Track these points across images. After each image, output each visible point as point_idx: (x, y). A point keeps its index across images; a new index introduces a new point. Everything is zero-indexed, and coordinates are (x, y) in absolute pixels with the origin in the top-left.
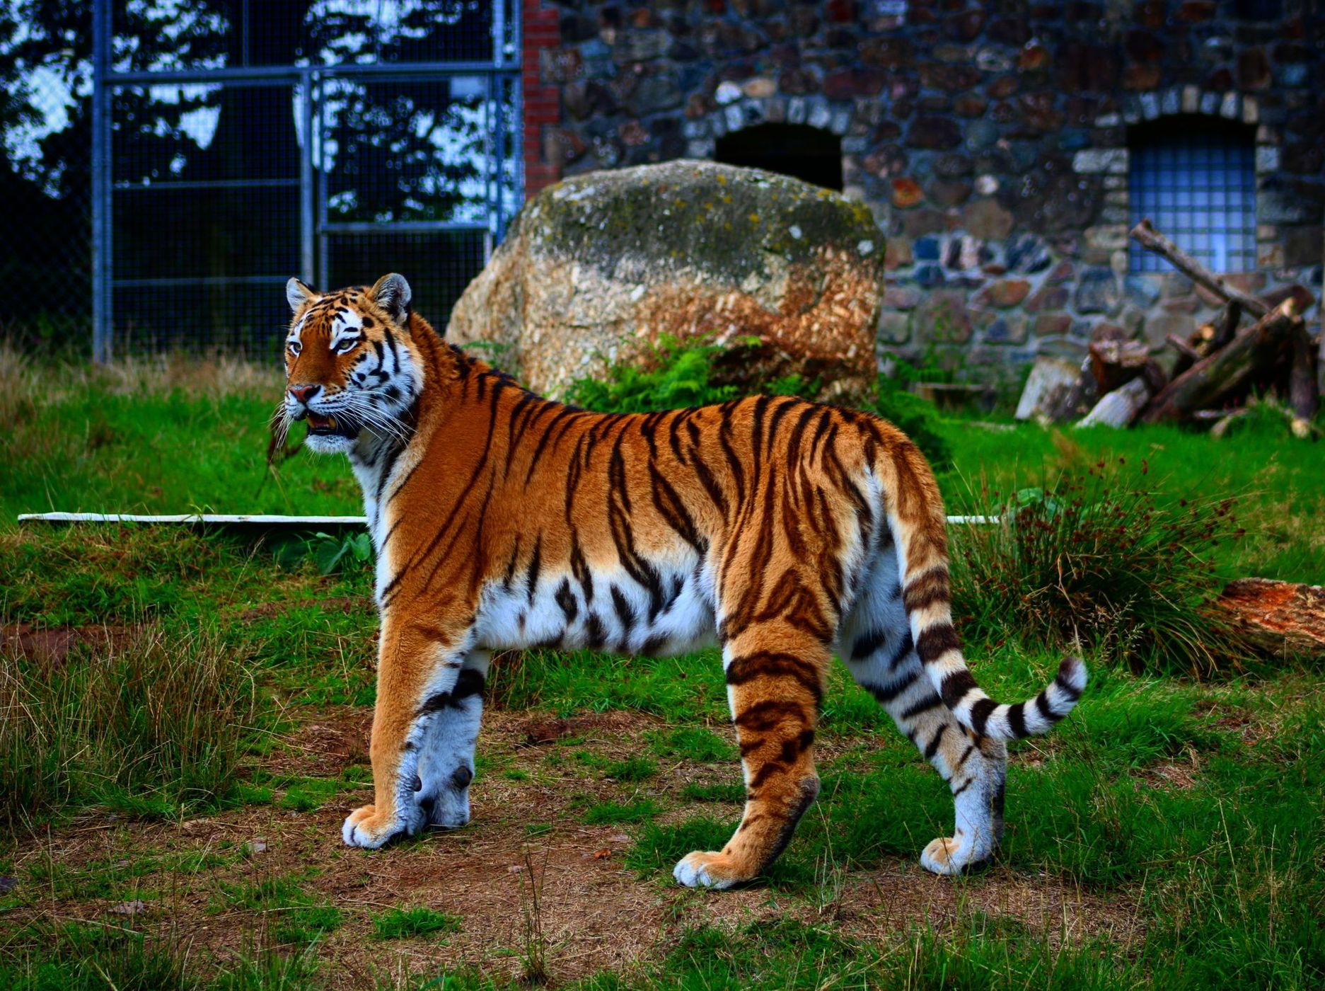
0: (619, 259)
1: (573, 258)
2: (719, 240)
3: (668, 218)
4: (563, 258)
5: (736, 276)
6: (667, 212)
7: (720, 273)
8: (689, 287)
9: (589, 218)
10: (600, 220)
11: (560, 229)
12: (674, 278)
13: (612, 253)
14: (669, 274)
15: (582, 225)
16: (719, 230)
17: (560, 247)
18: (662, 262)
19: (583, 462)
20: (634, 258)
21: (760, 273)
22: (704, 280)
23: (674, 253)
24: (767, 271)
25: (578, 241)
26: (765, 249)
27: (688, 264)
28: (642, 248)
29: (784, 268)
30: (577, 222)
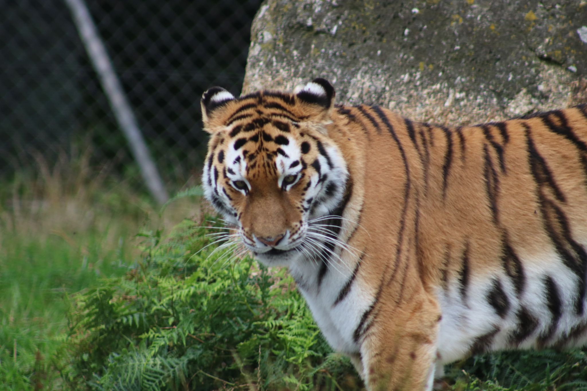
0: (353, 74)
1: (296, 74)
2: (480, 45)
3: (416, 18)
4: (283, 73)
5: (499, 95)
6: (416, 10)
7: (479, 91)
8: (438, 110)
9: (318, 18)
10: (335, 21)
11: (281, 35)
12: (420, 98)
13: (345, 66)
14: (413, 92)
15: (311, 28)
16: (480, 33)
17: (281, 58)
18: (406, 77)
19: (498, 169)
20: (371, 72)
21: (532, 91)
22: (457, 101)
23: (421, 64)
24: (542, 87)
25: (305, 50)
26: (541, 58)
27: (438, 80)
28: (383, 59)
29: (566, 84)
30: (302, 26)
